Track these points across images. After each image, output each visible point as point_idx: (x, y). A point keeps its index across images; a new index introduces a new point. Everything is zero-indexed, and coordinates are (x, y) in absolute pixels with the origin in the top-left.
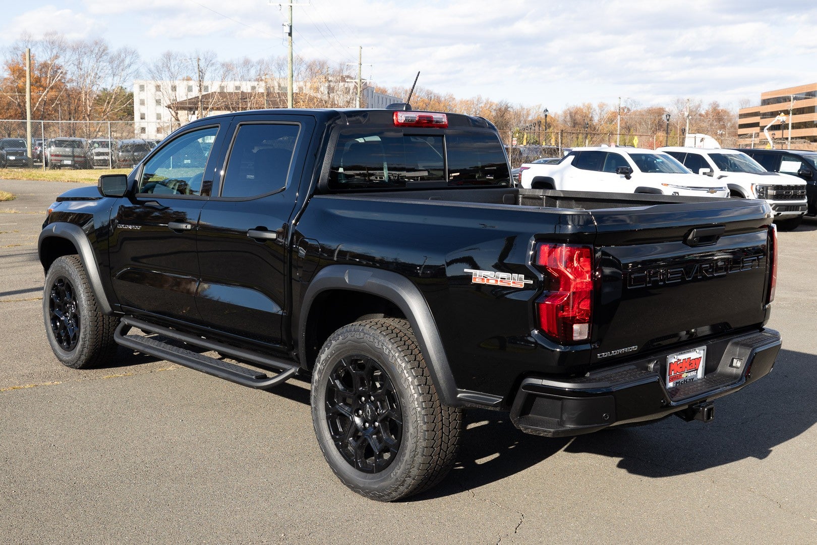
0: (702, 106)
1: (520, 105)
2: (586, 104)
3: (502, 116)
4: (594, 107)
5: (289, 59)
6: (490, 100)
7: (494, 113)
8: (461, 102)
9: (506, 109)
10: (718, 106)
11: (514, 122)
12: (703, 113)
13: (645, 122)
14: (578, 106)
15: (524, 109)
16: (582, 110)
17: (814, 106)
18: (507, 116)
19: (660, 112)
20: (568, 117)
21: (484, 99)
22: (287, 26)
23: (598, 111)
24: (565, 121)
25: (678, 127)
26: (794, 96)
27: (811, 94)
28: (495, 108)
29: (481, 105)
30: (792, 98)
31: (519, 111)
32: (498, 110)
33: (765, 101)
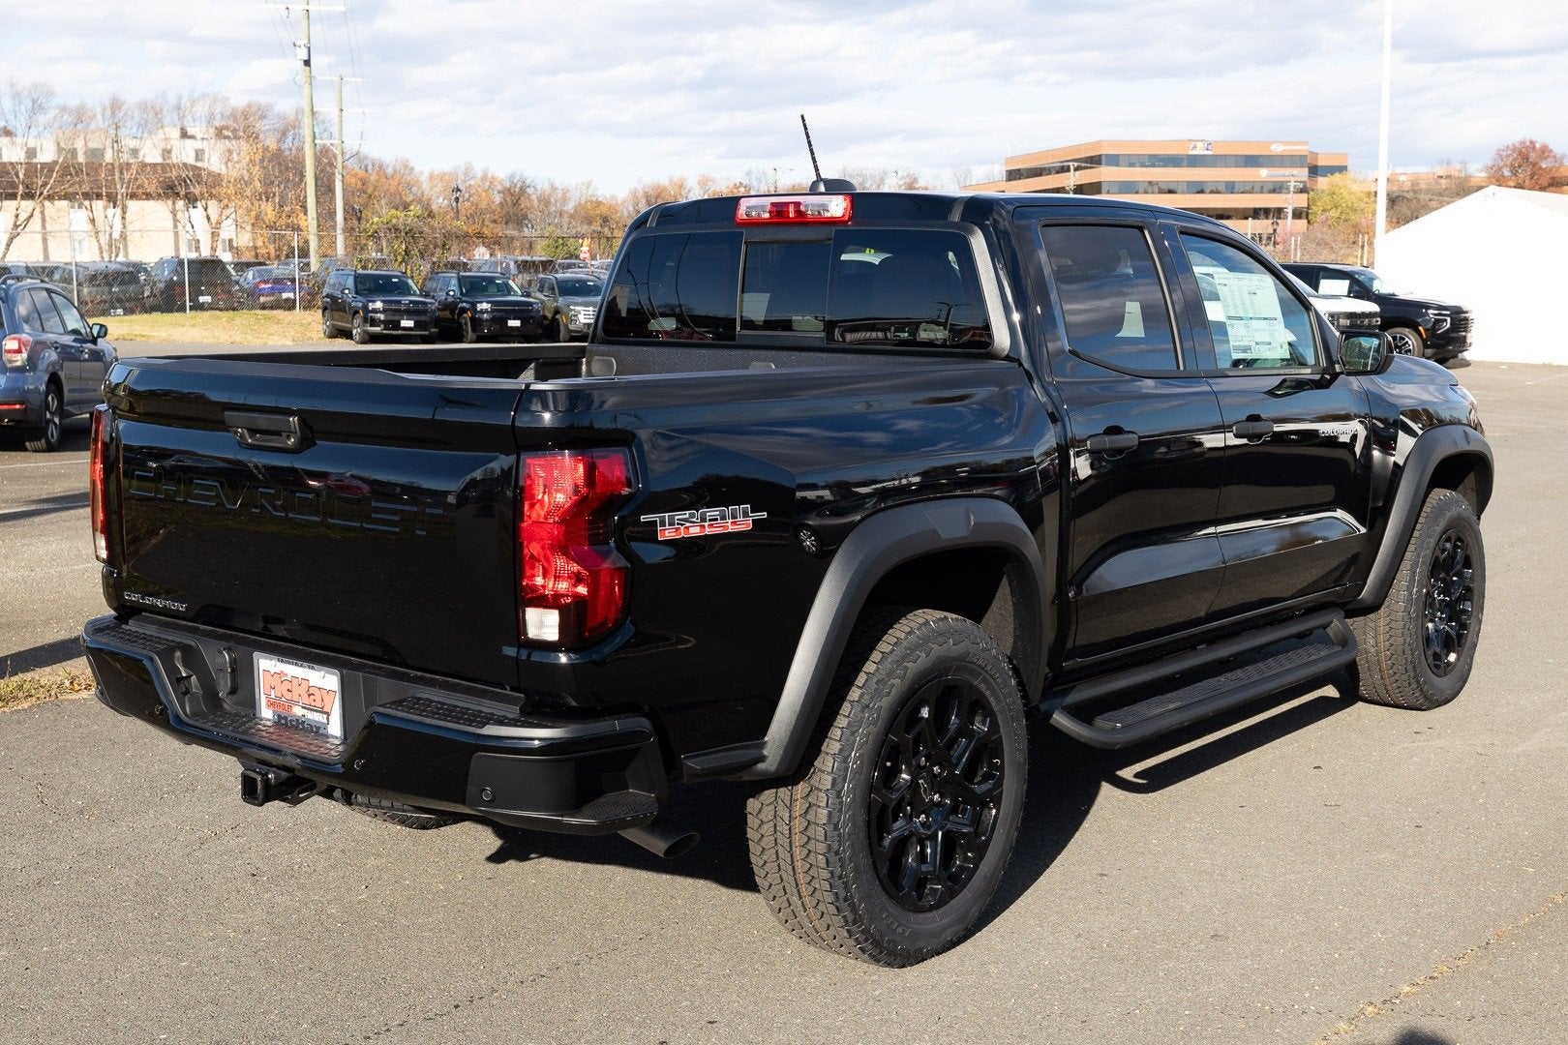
0: (887, 181)
3: (516, 204)
5: (307, 109)
6: (490, 172)
7: (498, 199)
8: (432, 177)
9: (523, 189)
11: (535, 215)
17: (1100, 182)
18: (524, 202)
21: (478, 170)
22: (302, 46)
26: (1076, 164)
27: (1094, 161)
28: (499, 188)
29: (472, 182)
30: (1072, 168)
31: (547, 193)
32: (507, 192)
33: (1013, 175)
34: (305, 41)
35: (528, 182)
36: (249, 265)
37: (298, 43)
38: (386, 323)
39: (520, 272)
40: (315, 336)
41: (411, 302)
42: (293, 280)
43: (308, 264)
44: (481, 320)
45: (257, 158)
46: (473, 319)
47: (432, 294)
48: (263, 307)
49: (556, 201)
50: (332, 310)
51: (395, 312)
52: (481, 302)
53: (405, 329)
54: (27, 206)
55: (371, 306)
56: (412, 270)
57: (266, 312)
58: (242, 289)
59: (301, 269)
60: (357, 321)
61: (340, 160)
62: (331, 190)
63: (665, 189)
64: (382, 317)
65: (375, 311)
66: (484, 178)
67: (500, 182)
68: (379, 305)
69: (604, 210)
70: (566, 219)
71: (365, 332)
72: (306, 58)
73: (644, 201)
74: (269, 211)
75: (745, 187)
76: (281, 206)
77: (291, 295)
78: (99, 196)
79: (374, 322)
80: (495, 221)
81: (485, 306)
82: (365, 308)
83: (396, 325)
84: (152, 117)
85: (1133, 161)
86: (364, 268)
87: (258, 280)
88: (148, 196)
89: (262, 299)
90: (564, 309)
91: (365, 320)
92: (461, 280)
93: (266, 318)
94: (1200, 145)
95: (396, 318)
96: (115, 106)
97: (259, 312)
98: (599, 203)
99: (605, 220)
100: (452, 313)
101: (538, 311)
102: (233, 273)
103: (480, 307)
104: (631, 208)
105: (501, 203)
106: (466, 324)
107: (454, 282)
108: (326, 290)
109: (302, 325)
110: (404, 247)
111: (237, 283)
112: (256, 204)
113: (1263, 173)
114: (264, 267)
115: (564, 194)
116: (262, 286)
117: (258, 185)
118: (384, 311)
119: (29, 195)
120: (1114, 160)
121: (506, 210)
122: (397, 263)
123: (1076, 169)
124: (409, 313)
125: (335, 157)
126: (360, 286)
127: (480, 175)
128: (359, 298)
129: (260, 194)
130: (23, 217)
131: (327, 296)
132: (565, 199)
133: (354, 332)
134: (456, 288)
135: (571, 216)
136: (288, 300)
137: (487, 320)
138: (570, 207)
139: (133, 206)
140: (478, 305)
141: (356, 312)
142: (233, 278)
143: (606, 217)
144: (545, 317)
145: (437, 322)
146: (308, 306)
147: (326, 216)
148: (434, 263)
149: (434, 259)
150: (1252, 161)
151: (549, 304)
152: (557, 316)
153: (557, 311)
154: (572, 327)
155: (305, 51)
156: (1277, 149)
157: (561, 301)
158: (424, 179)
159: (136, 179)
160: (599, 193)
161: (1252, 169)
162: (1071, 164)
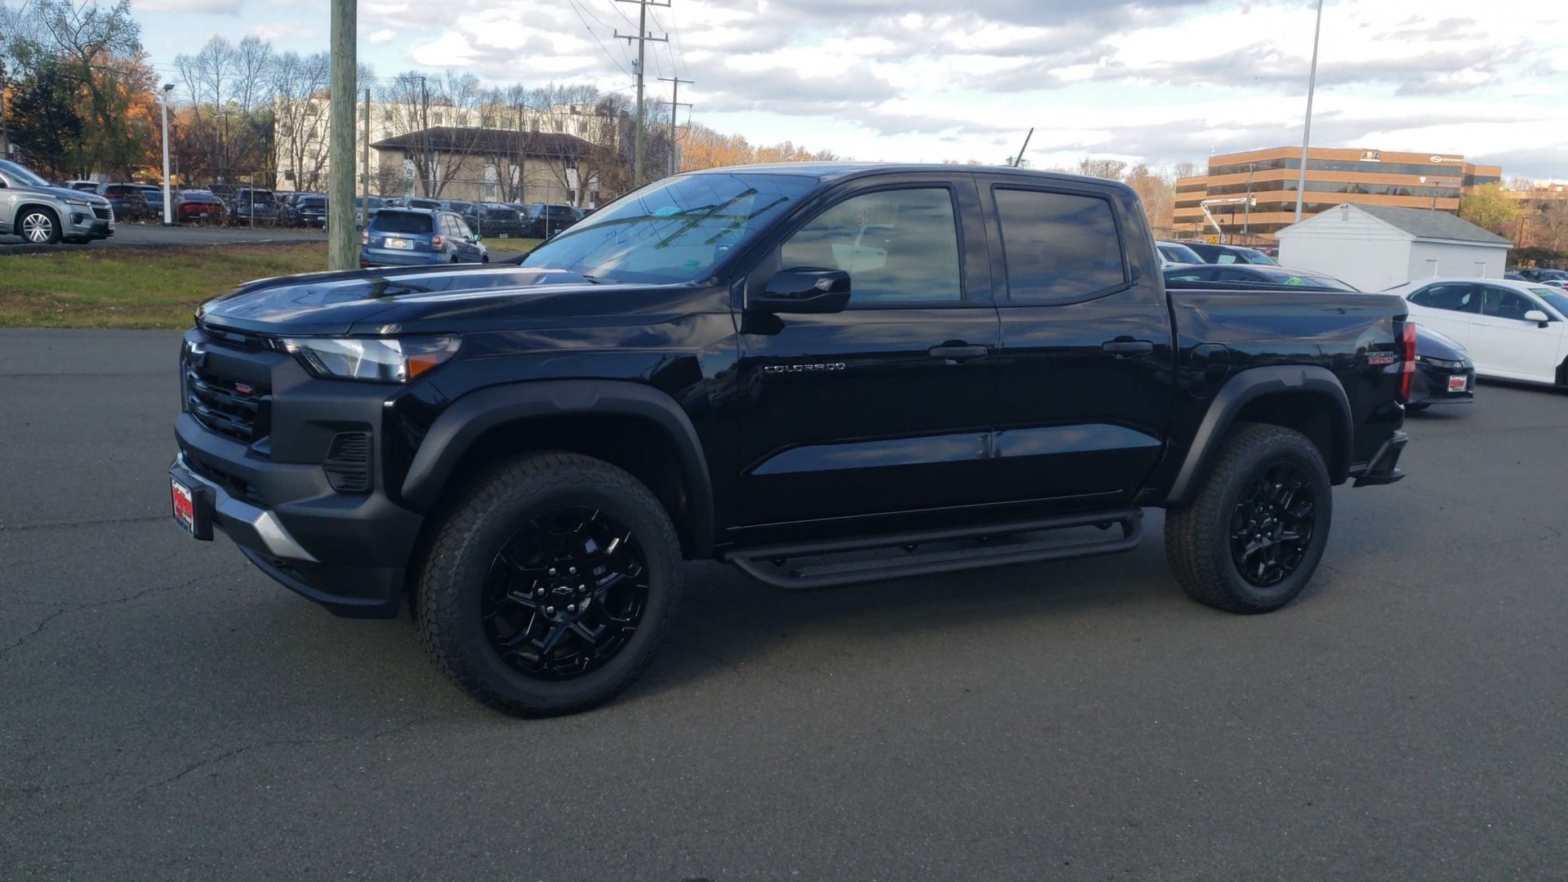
17: (1282, 181)
27: (1279, 165)
30: (1252, 168)
33: (1215, 171)
54: (456, 159)
78: (505, 155)
84: (544, 99)
88: (538, 157)
94: (1369, 154)
96: (518, 91)
113: (1423, 180)
119: (457, 152)
120: (1295, 163)
123: (1256, 170)
129: (617, 161)
130: (453, 168)
139: (528, 165)
150: (1414, 170)
156: (1436, 160)
159: (530, 145)
161: (1414, 175)
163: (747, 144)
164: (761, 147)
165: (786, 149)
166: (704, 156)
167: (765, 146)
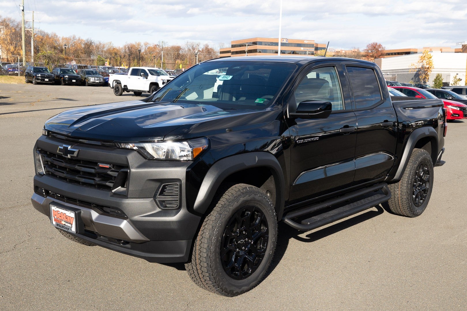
0: (200, 46)
1: (99, 41)
2: (137, 43)
3: (89, 48)
4: (142, 45)
5: (23, 20)
6: (81, 38)
7: (83, 46)
8: (63, 39)
9: (91, 43)
10: (208, 46)
11: (95, 51)
12: (201, 50)
13: (170, 54)
14: (133, 43)
15: (101, 44)
16: (135, 46)
17: (257, 49)
18: (91, 48)
19: (178, 49)
20: (127, 50)
21: (77, 37)
23: (144, 47)
24: (125, 52)
25: (188, 57)
26: (248, 44)
27: (255, 43)
28: (84, 43)
29: (75, 41)
30: (247, 45)
31: (98, 45)
32: (86, 44)
33: (233, 46)
34: (22, 5)
35: (92, 41)
36: (6, 64)
37: (21, 5)
38: (41, 80)
39: (78, 68)
40: (23, 83)
41: (48, 75)
42: (18, 68)
43: (22, 64)
44: (66, 80)
45: (9, 33)
46: (64, 80)
47: (53, 73)
48: (10, 75)
49: (101, 47)
50: (28, 76)
51: (43, 77)
52: (66, 75)
53: (46, 81)
55: (37, 75)
56: (49, 67)
57: (10, 76)
58: (4, 70)
59: (20, 65)
60: (34, 79)
61: (33, 35)
62: (30, 43)
63: (134, 46)
64: (40, 78)
65: (39, 77)
66: (79, 39)
67: (84, 41)
68: (40, 75)
69: (115, 51)
70: (104, 53)
71: (36, 82)
72: (23, 9)
73: (127, 49)
74: (12, 48)
75: (158, 46)
76: (16, 47)
77: (17, 72)
79: (38, 79)
80: (82, 53)
81: (67, 76)
82: (36, 76)
83: (44, 80)
85: (266, 44)
86: (37, 66)
87: (8, 68)
89: (10, 73)
90: (87, 78)
91: (36, 79)
92: (61, 70)
93: (11, 78)
94: (285, 40)
95: (44, 78)
97: (8, 76)
98: (114, 49)
99: (116, 54)
100: (59, 78)
101: (80, 78)
102: (2, 66)
103: (65, 77)
104: (124, 51)
105: (84, 48)
106: (62, 81)
107: (59, 70)
108: (26, 71)
109: (20, 80)
110: (47, 61)
111: (3, 68)
112: (8, 46)
113: (302, 49)
114: (10, 65)
115: (103, 46)
116: (10, 69)
117: (9, 41)
118: (41, 77)
120: (261, 43)
121: (85, 50)
122: (45, 65)
123: (248, 46)
124: (47, 77)
125: (32, 34)
126: (35, 70)
127: (78, 39)
128: (35, 73)
129: (9, 43)
131: (27, 72)
132: (104, 47)
133: (33, 82)
134: (60, 72)
135: (105, 52)
136: (16, 73)
137: (67, 80)
138: (105, 49)
140: (65, 76)
141: (34, 77)
142: (2, 67)
143: (116, 53)
144: (83, 80)
145: (54, 80)
146: (21, 75)
147: (28, 51)
148: (55, 65)
149: (55, 64)
150: (299, 45)
151: (83, 76)
152: (85, 80)
153: (85, 79)
154: (89, 82)
155: (23, 7)
156: (306, 42)
157: (86, 76)
158: (60, 39)
160: (114, 45)
161: (299, 47)
162: (246, 44)
163: (57, 36)
164: (63, 37)
165: (73, 38)
166: (40, 40)
167: (65, 37)
